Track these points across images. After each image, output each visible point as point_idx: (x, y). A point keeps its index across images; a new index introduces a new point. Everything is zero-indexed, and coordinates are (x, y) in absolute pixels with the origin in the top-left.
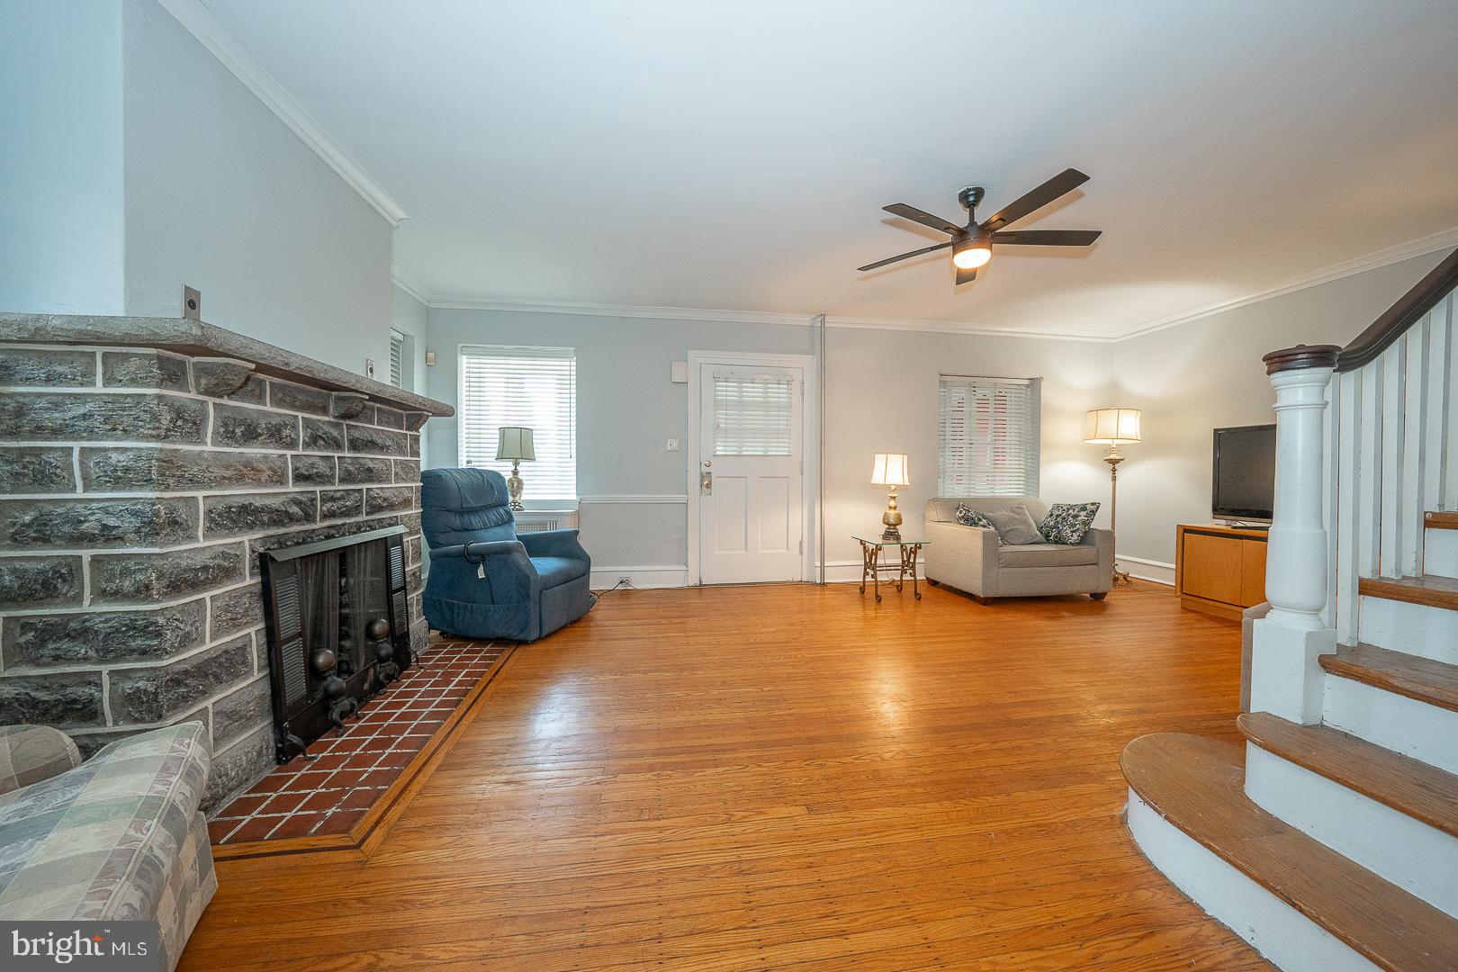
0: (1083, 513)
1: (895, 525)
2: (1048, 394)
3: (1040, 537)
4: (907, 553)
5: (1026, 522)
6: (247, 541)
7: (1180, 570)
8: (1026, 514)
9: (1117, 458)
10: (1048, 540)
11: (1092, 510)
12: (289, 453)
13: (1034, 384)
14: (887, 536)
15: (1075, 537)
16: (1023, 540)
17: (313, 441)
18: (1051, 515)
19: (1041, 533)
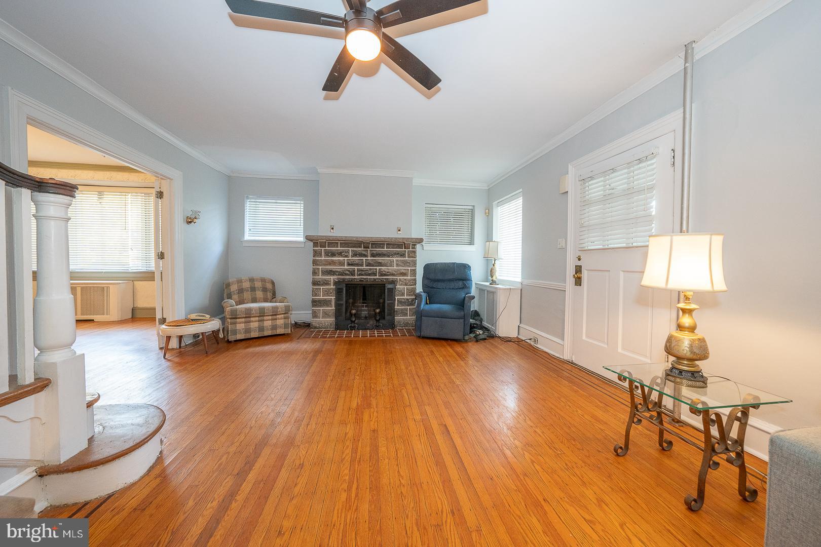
1: (692, 359)
6: (332, 278)
12: (346, 259)
17: (355, 255)
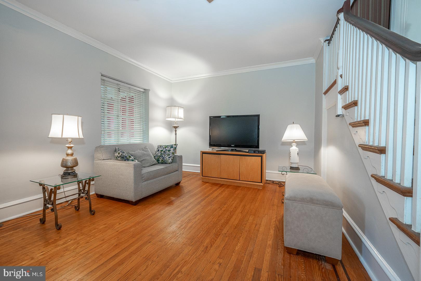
0: (172, 149)
1: (72, 167)
2: (152, 98)
3: (156, 162)
4: (82, 184)
5: (149, 155)
7: (201, 166)
8: (149, 152)
9: (177, 126)
10: (158, 162)
11: (174, 147)
13: (146, 92)
14: (65, 175)
15: (170, 160)
16: (149, 164)
18: (158, 151)
19: (155, 159)
